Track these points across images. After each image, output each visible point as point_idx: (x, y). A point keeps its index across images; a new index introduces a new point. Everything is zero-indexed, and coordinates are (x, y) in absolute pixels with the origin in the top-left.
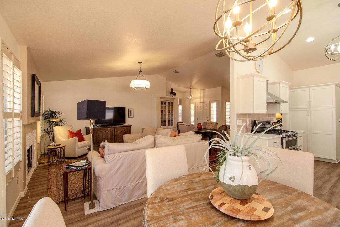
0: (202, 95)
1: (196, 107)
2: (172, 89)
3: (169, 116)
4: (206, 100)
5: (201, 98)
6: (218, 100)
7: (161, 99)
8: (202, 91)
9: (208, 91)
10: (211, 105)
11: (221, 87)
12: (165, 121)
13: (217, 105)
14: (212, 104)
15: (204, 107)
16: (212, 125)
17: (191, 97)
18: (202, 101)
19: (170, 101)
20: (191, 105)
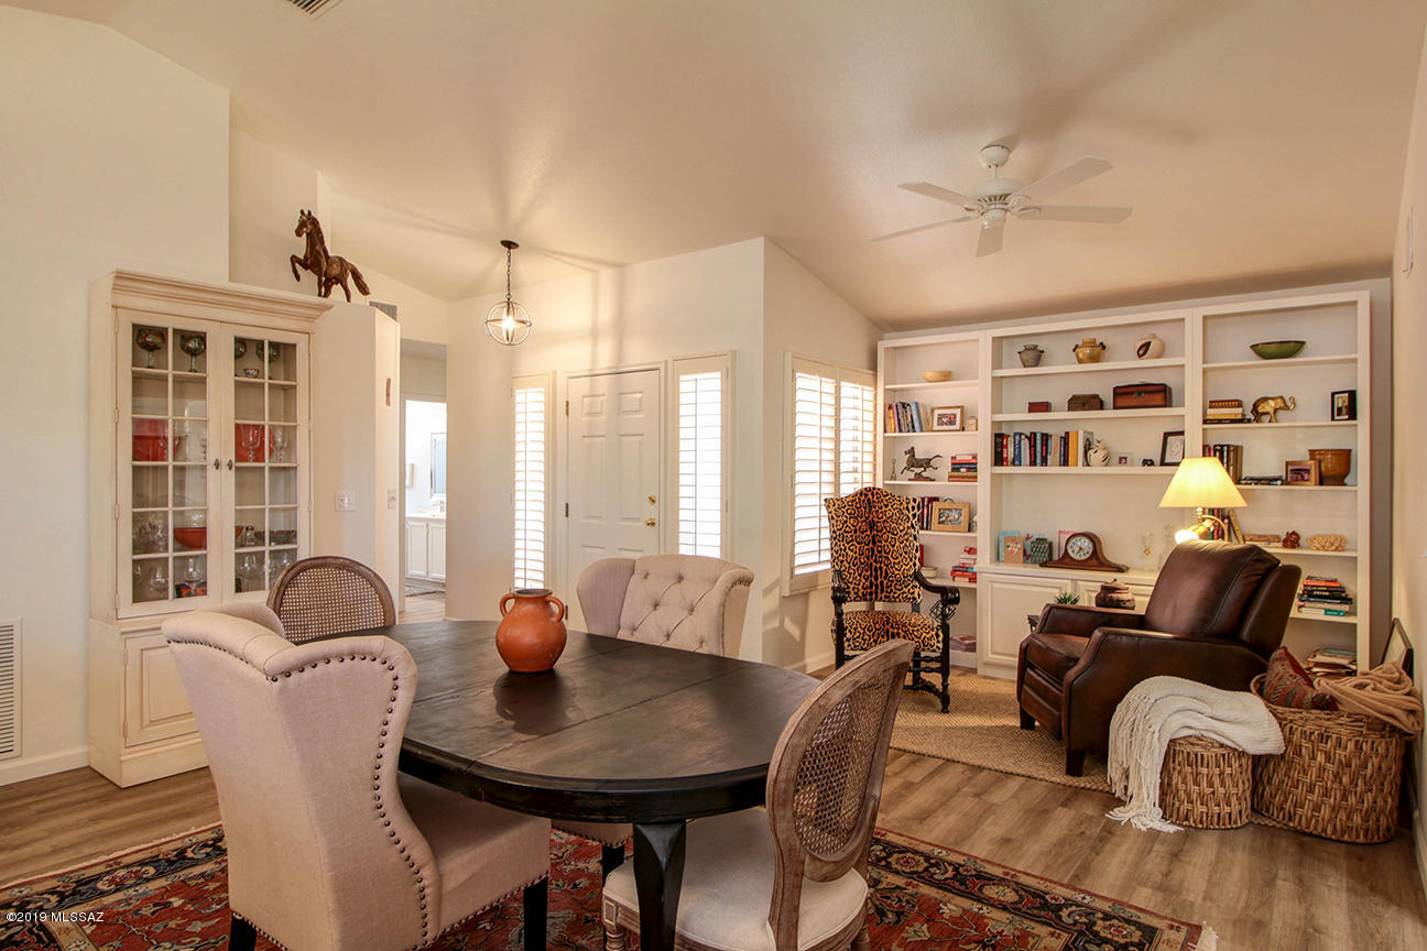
0: (606, 313)
1: (558, 413)
2: (309, 227)
3: (239, 485)
4: (639, 353)
5: (595, 334)
6: (734, 353)
7: (123, 300)
8: (606, 275)
9: (654, 281)
10: (676, 394)
11: (761, 240)
12: (191, 538)
13: (723, 391)
14: (686, 383)
15: (619, 409)
16: (690, 590)
17: (508, 324)
18: (605, 358)
19: (268, 329)
20: (519, 397)
